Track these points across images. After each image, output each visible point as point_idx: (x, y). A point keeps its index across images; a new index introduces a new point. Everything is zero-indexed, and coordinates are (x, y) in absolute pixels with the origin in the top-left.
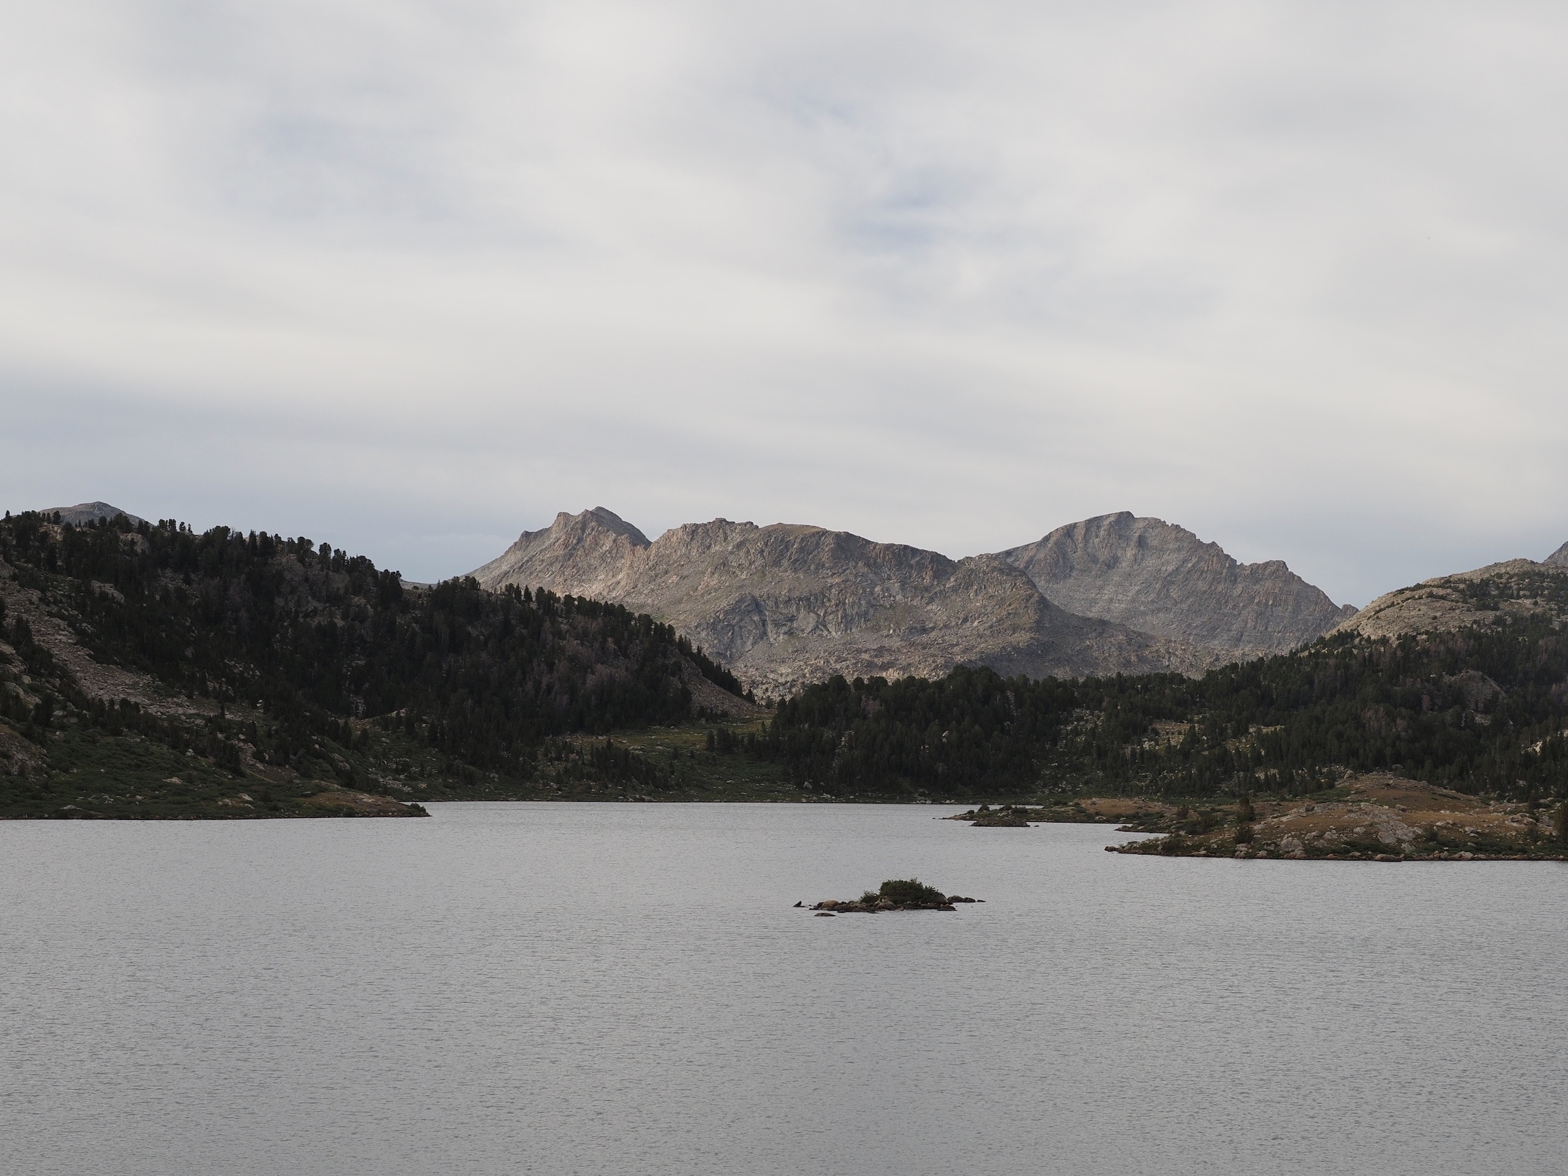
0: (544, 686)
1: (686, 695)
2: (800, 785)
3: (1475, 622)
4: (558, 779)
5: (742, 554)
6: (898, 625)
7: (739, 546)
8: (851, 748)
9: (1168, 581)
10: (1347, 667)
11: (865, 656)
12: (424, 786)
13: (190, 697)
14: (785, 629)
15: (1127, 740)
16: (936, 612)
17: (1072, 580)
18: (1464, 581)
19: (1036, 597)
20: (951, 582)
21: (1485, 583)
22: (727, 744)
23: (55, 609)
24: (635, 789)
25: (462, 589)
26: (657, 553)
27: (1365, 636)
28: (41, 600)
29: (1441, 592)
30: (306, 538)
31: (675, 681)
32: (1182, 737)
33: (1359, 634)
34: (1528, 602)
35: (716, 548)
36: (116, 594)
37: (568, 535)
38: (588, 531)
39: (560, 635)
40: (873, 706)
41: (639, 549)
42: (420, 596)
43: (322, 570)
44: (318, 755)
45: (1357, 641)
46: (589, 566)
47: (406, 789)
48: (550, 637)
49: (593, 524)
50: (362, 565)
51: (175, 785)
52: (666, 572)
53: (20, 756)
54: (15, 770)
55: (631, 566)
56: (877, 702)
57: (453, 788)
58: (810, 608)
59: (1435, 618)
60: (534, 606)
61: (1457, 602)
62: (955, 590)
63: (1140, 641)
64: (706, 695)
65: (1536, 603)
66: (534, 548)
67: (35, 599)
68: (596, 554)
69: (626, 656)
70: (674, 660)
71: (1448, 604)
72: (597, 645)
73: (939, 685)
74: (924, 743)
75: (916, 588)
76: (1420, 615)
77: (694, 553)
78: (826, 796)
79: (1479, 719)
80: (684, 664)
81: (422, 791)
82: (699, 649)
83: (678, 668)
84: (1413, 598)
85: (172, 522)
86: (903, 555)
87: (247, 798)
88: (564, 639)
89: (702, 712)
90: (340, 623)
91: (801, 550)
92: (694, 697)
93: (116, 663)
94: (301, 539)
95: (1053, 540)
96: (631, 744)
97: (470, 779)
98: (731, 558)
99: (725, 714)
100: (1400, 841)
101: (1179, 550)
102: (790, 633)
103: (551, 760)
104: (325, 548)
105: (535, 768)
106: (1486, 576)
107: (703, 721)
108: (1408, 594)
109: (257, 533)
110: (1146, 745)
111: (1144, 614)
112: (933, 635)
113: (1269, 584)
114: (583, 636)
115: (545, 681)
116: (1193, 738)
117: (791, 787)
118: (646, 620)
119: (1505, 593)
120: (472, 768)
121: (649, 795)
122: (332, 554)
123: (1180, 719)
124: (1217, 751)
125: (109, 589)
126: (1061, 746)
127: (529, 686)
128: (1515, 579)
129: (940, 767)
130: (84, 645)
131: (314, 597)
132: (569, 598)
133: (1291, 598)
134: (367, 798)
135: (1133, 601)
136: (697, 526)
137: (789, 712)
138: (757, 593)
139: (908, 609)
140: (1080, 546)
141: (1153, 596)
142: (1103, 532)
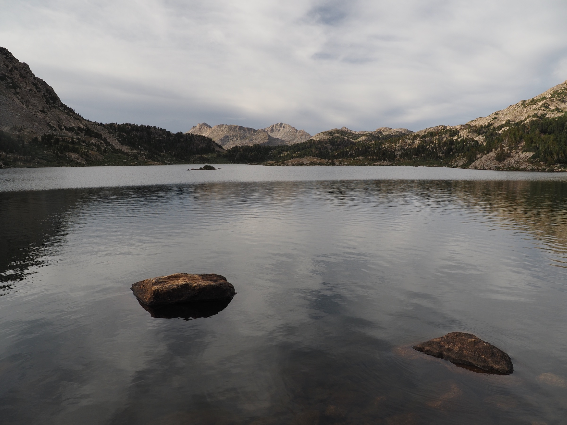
0: (192, 148)
1: (214, 149)
2: (230, 161)
3: (330, 137)
4: (193, 161)
5: (225, 129)
6: (248, 139)
7: (225, 128)
8: (238, 156)
9: (287, 133)
10: (311, 144)
11: (244, 144)
12: (172, 162)
13: (136, 150)
14: (232, 140)
15: (278, 154)
16: (254, 137)
17: (273, 133)
18: (328, 132)
19: (268, 135)
20: (256, 133)
21: (331, 132)
22: (219, 156)
23: (115, 137)
24: (205, 162)
25: (180, 134)
26: (213, 129)
28: (113, 135)
29: (325, 133)
30: (156, 126)
31: (212, 147)
32: (286, 154)
34: (337, 135)
35: (221, 128)
36: (125, 135)
37: (200, 127)
39: (195, 140)
40: (241, 150)
41: (210, 129)
42: (173, 135)
43: (158, 131)
44: (155, 158)
45: (313, 140)
47: (170, 163)
48: (193, 141)
49: (203, 125)
50: (164, 130)
51: (125, 161)
52: (214, 132)
53: (99, 157)
54: (98, 159)
55: (209, 131)
56: (242, 149)
57: (177, 162)
58: (235, 137)
59: (324, 137)
60: (191, 136)
62: (256, 134)
63: (283, 141)
64: (217, 149)
66: (195, 129)
67: (112, 135)
68: (204, 130)
69: (205, 143)
70: (212, 144)
71: (326, 135)
72: (200, 141)
73: (251, 147)
74: (249, 155)
75: (251, 134)
76: (322, 136)
77: (218, 129)
78: (234, 163)
79: (329, 151)
80: (214, 144)
81: (172, 163)
82: (216, 142)
83: (213, 145)
84: (321, 134)
85: (135, 124)
86: (249, 129)
87: (136, 163)
88: (195, 141)
89: (216, 151)
90: (161, 139)
91: (234, 128)
92: (215, 149)
93: (124, 145)
94: (155, 126)
95: (271, 127)
96: (205, 156)
97: (180, 161)
98: (224, 130)
99: (220, 152)
100: (307, 163)
101: (289, 128)
102: (233, 141)
103: (193, 158)
104: (158, 127)
105: (190, 160)
106: (331, 131)
107: (217, 153)
108: (320, 134)
109: (148, 125)
110: (281, 155)
111: (284, 138)
112: (253, 141)
113: (302, 133)
114: (198, 140)
115: (192, 147)
116: (288, 154)
117: (229, 162)
118: (208, 138)
119: (334, 133)
120: (180, 160)
121: (207, 163)
122: (160, 128)
123: (286, 151)
124: (291, 156)
125: (124, 134)
126: (269, 155)
127: (190, 148)
128: (335, 131)
129: (251, 159)
130: (119, 142)
131: (157, 135)
132: (196, 135)
133: (305, 135)
134: (156, 163)
135: (282, 135)
136: (219, 125)
137: (229, 151)
138: (228, 135)
139: (250, 137)
140: (275, 128)
141: (285, 135)
142: (278, 126)
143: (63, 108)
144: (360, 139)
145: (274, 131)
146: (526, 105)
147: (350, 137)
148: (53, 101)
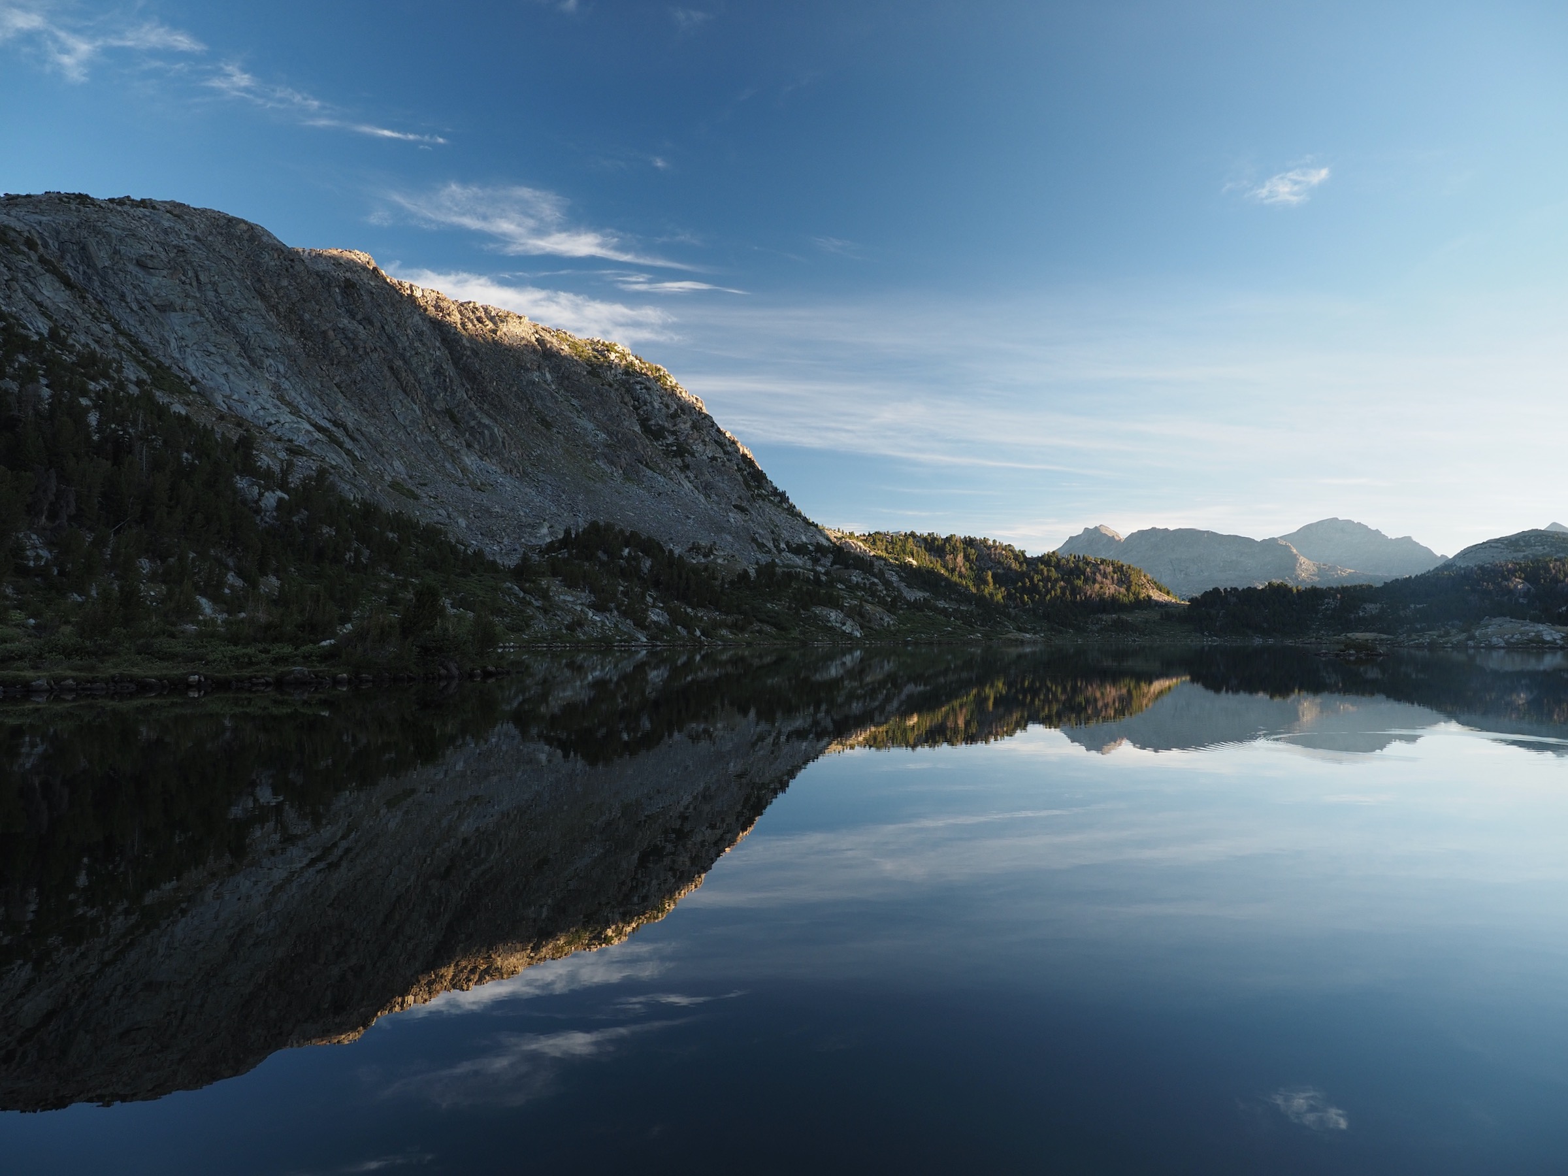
0: (1089, 595)
1: (1149, 597)
2: (1202, 633)
3: (1513, 558)
4: (1098, 632)
5: (1163, 542)
6: (1234, 568)
7: (1162, 539)
9: (1356, 547)
14: (1184, 572)
15: (1351, 612)
16: (1251, 563)
17: (1311, 548)
18: (1506, 539)
20: (1257, 550)
21: (1517, 540)
24: (1132, 635)
25: (1051, 557)
26: (1127, 544)
27: (1458, 566)
29: (1496, 545)
30: (986, 538)
31: (1144, 592)
32: (1377, 610)
33: (1455, 565)
34: (1541, 548)
35: (1152, 540)
37: (1089, 536)
38: (1097, 535)
40: (1233, 600)
42: (1034, 560)
43: (993, 550)
50: (1010, 548)
52: (1131, 550)
55: (1116, 548)
56: (1234, 598)
58: (1194, 563)
59: (1493, 557)
61: (1504, 549)
62: (1259, 553)
65: (1544, 548)
66: (1076, 542)
68: (1101, 544)
69: (1122, 582)
70: (1142, 583)
71: (1499, 550)
73: (1263, 590)
74: (1257, 615)
75: (1241, 553)
76: (1485, 555)
77: (1143, 542)
79: (1521, 600)
84: (1481, 548)
89: (1157, 604)
91: (1190, 539)
92: (1152, 598)
95: (1300, 531)
96: (1128, 617)
97: (1061, 632)
98: (1159, 544)
101: (1361, 533)
102: (1186, 574)
105: (1088, 628)
106: (1518, 537)
107: (1157, 608)
108: (1479, 546)
110: (1361, 614)
111: (1345, 561)
113: (1404, 547)
114: (1104, 574)
115: (1089, 593)
116: (1382, 611)
119: (1528, 544)
121: (1138, 637)
122: (997, 544)
123: (1375, 603)
124: (1394, 616)
126: (1320, 616)
127: (1083, 595)
128: (1533, 538)
131: (993, 561)
132: (1096, 559)
133: (1416, 554)
135: (1340, 556)
136: (1143, 531)
137: (1195, 603)
138: (1171, 558)
139: (1239, 562)
140: (1316, 533)
143: (778, 499)
145: (1310, 543)
148: (756, 483)
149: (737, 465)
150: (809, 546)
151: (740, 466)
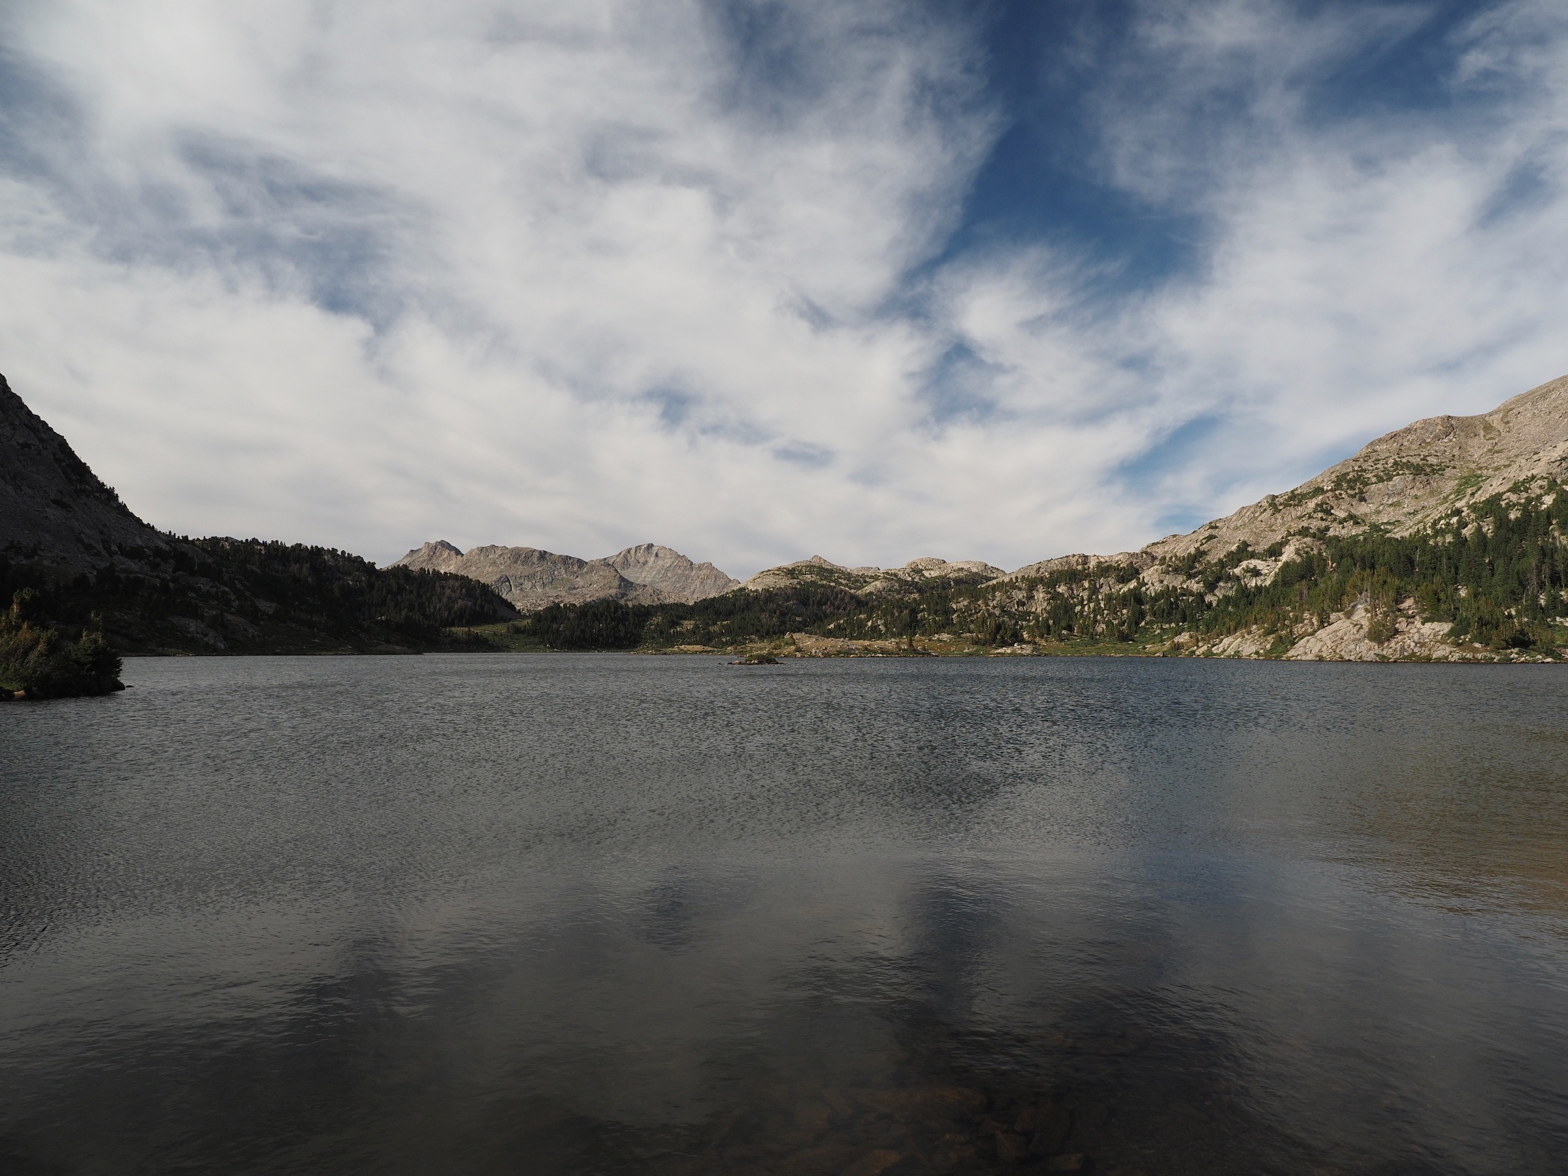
0: (438, 608)
1: (494, 612)
2: (545, 646)
3: (790, 583)
5: (502, 558)
6: (564, 587)
7: (500, 555)
8: (564, 631)
9: (667, 570)
10: (748, 600)
11: (552, 599)
14: (519, 588)
15: (671, 627)
16: (580, 581)
17: (630, 570)
18: (786, 568)
19: (618, 575)
20: (585, 570)
21: (794, 569)
26: (467, 559)
29: (778, 572)
30: (335, 548)
31: (492, 605)
32: (692, 626)
34: (809, 576)
35: (491, 556)
37: (429, 551)
38: (438, 549)
39: (443, 587)
40: (571, 615)
41: (459, 556)
42: (383, 572)
43: (342, 561)
45: (747, 591)
46: (438, 563)
48: (439, 588)
49: (440, 547)
50: (359, 560)
52: (471, 566)
55: (456, 563)
56: (573, 613)
58: (529, 580)
59: (775, 582)
60: (431, 576)
62: (586, 573)
63: (656, 592)
64: (503, 611)
65: (812, 577)
66: (415, 556)
68: (441, 559)
69: (470, 596)
71: (780, 577)
72: (458, 592)
75: (571, 572)
76: (770, 582)
77: (482, 558)
79: (797, 619)
80: (494, 599)
83: (491, 602)
84: (767, 575)
86: (566, 560)
88: (445, 589)
89: (504, 618)
91: (525, 557)
92: (497, 612)
95: (622, 554)
96: (477, 631)
98: (497, 560)
101: (671, 558)
102: (521, 590)
104: (343, 552)
106: (793, 566)
107: (504, 621)
108: (765, 573)
109: (314, 546)
111: (658, 582)
112: (578, 590)
113: (705, 571)
114: (453, 588)
115: (438, 606)
117: (542, 646)
118: (477, 582)
119: (801, 573)
121: (487, 650)
122: (346, 555)
123: (690, 619)
126: (646, 630)
128: (804, 568)
131: (339, 572)
133: (713, 577)
135: (654, 577)
136: (483, 548)
137: (538, 617)
138: (508, 574)
139: (568, 580)
140: (633, 556)
141: (661, 575)
142: (642, 551)
144: (868, 589)
145: (630, 565)
146: (1281, 507)
147: (844, 582)
149: (54, 455)
150: (145, 550)
151: (57, 456)
